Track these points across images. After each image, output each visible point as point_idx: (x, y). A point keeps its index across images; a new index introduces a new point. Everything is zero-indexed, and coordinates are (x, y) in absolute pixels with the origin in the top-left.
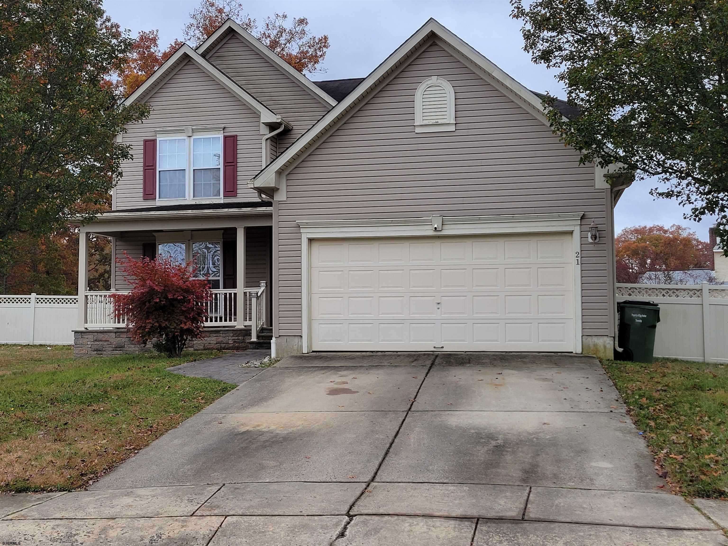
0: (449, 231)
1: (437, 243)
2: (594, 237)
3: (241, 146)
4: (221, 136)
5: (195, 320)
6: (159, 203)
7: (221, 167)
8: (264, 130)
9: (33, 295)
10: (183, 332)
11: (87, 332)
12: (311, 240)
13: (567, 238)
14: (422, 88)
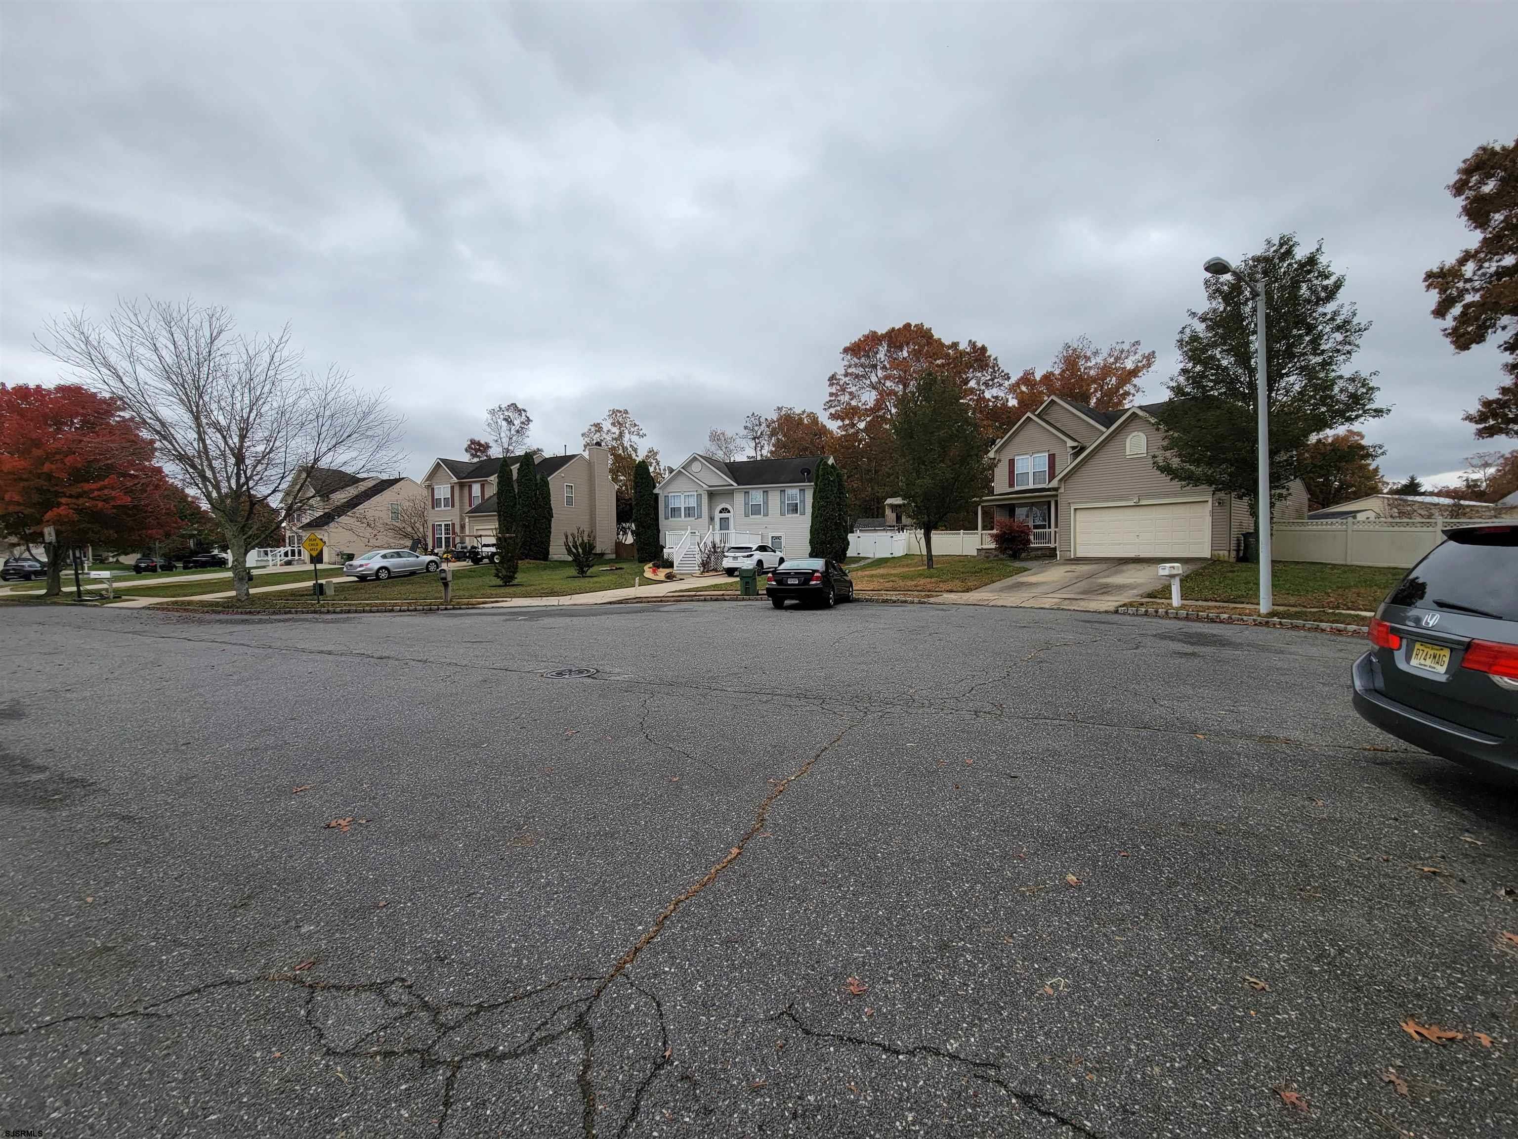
0: (1143, 502)
1: (1138, 508)
2: (1219, 503)
3: (1057, 460)
4: (1047, 454)
5: (1025, 544)
6: (1017, 488)
7: (1047, 469)
8: (1069, 450)
9: (962, 531)
10: (1019, 549)
11: (982, 549)
12: (1075, 509)
13: (1206, 504)
14: (1131, 436)
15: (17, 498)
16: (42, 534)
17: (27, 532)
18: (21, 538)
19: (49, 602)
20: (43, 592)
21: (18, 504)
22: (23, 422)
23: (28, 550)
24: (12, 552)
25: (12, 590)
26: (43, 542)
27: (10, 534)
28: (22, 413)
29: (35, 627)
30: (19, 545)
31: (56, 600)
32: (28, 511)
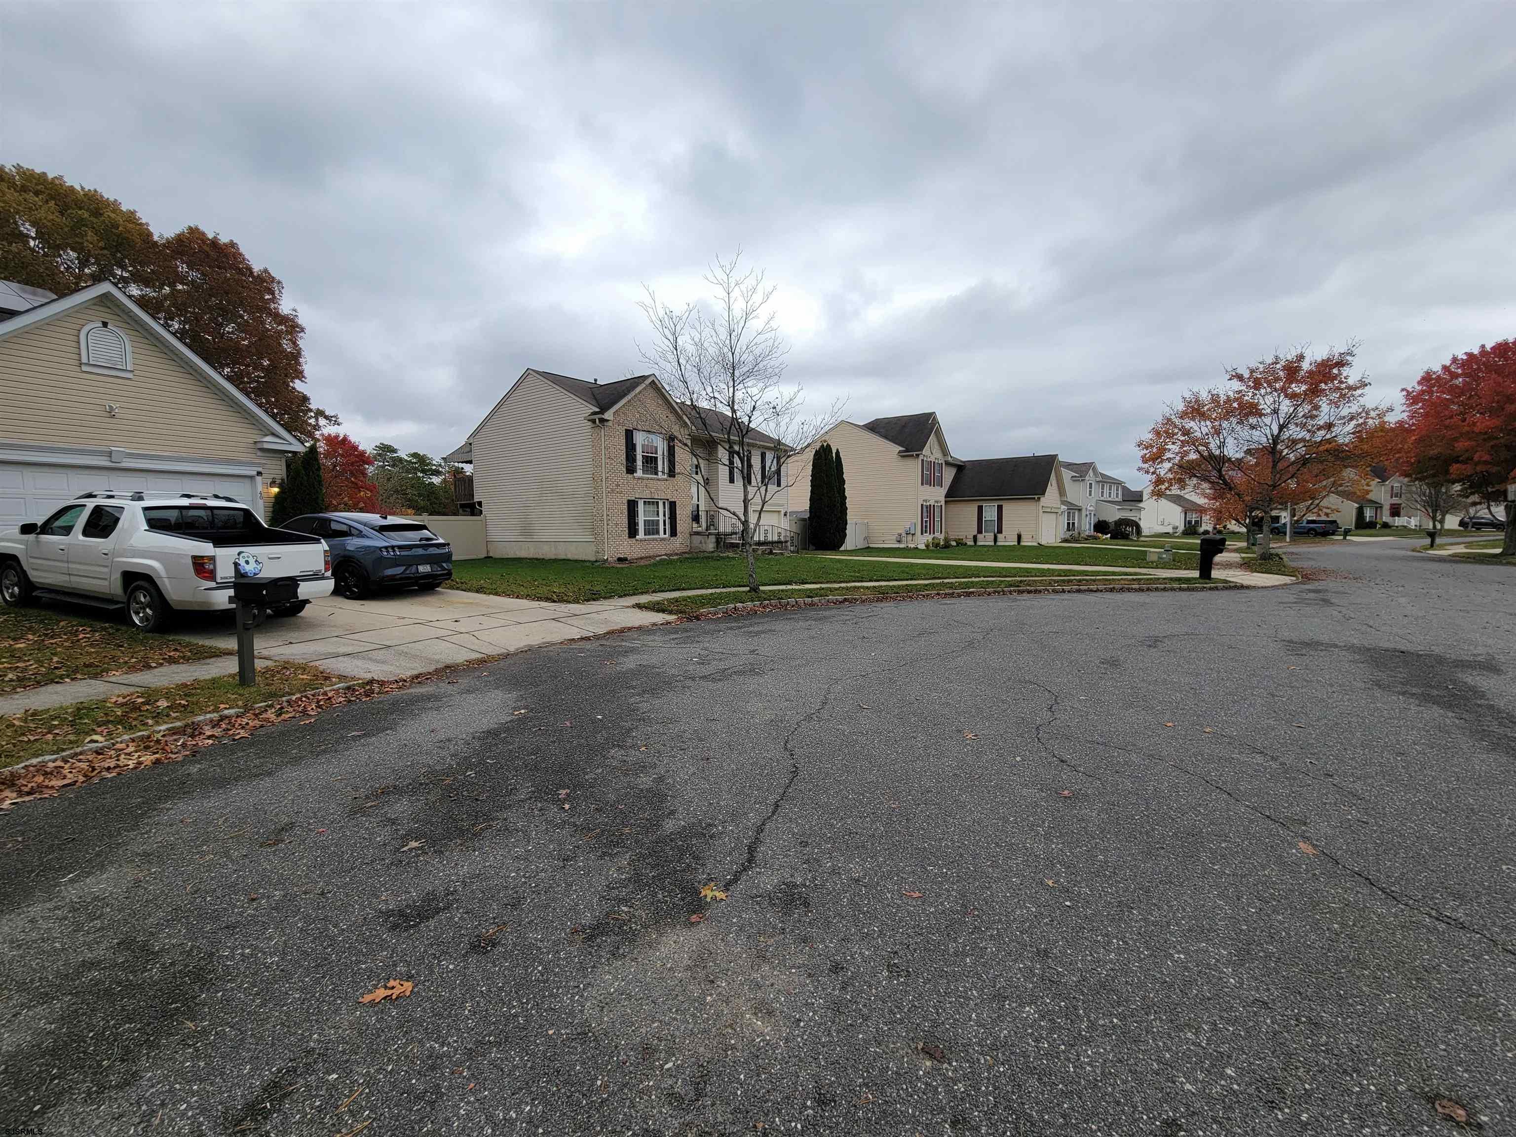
15: (1486, 457)
16: (1505, 493)
17: (1490, 490)
18: (1483, 498)
19: (1504, 561)
20: (1498, 551)
21: (1486, 463)
22: (1500, 380)
23: (1489, 508)
24: (1468, 512)
25: (1466, 547)
26: (1506, 499)
27: (1473, 493)
28: (1499, 371)
29: (1496, 586)
30: (1480, 503)
31: (1510, 560)
32: (1494, 469)
